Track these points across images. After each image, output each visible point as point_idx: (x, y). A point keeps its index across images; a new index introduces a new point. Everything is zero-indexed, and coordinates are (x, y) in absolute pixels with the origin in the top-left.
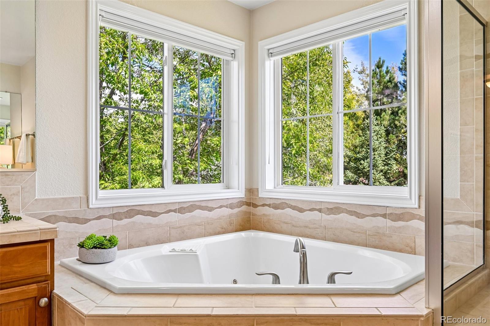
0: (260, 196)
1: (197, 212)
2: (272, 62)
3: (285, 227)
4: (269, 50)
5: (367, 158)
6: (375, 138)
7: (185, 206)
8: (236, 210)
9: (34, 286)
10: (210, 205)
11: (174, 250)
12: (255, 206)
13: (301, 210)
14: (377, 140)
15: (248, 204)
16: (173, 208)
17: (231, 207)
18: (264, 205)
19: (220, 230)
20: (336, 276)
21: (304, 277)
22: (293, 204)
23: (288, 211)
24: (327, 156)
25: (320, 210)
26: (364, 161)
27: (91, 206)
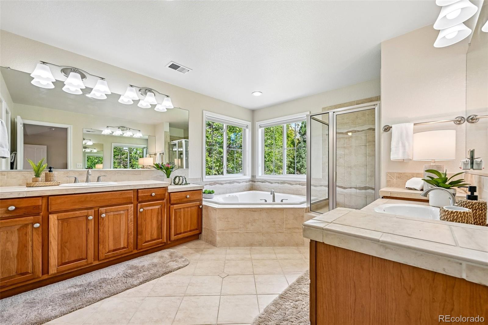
0: (256, 178)
1: (235, 184)
2: (261, 130)
3: (266, 189)
4: (260, 125)
5: (299, 162)
6: (303, 153)
7: (231, 181)
8: (248, 183)
9: (198, 202)
10: (239, 181)
11: (230, 196)
12: (255, 182)
13: (272, 183)
14: (304, 154)
15: (252, 181)
16: (228, 182)
17: (246, 182)
18: (258, 181)
19: (242, 190)
20: (283, 200)
21: (274, 200)
22: (269, 181)
23: (267, 183)
24: (281, 162)
25: (278, 183)
26: (298, 163)
27: (204, 181)
